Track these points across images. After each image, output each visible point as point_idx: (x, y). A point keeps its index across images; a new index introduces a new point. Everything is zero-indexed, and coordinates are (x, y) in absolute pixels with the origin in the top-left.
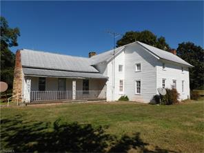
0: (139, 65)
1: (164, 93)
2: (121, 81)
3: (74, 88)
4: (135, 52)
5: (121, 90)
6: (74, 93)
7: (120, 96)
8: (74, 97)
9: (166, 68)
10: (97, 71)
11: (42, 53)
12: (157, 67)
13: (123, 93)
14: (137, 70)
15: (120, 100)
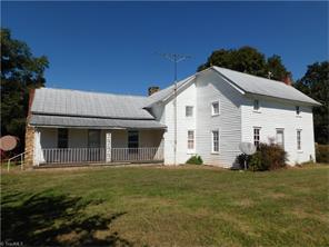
0: (216, 105)
1: (252, 151)
2: (190, 133)
3: (109, 144)
4: (210, 85)
5: (190, 147)
6: (108, 152)
7: (190, 157)
8: (108, 159)
9: (261, 109)
10: (152, 117)
11: (69, 91)
12: (243, 107)
13: (194, 152)
14: (213, 114)
15: (188, 162)
